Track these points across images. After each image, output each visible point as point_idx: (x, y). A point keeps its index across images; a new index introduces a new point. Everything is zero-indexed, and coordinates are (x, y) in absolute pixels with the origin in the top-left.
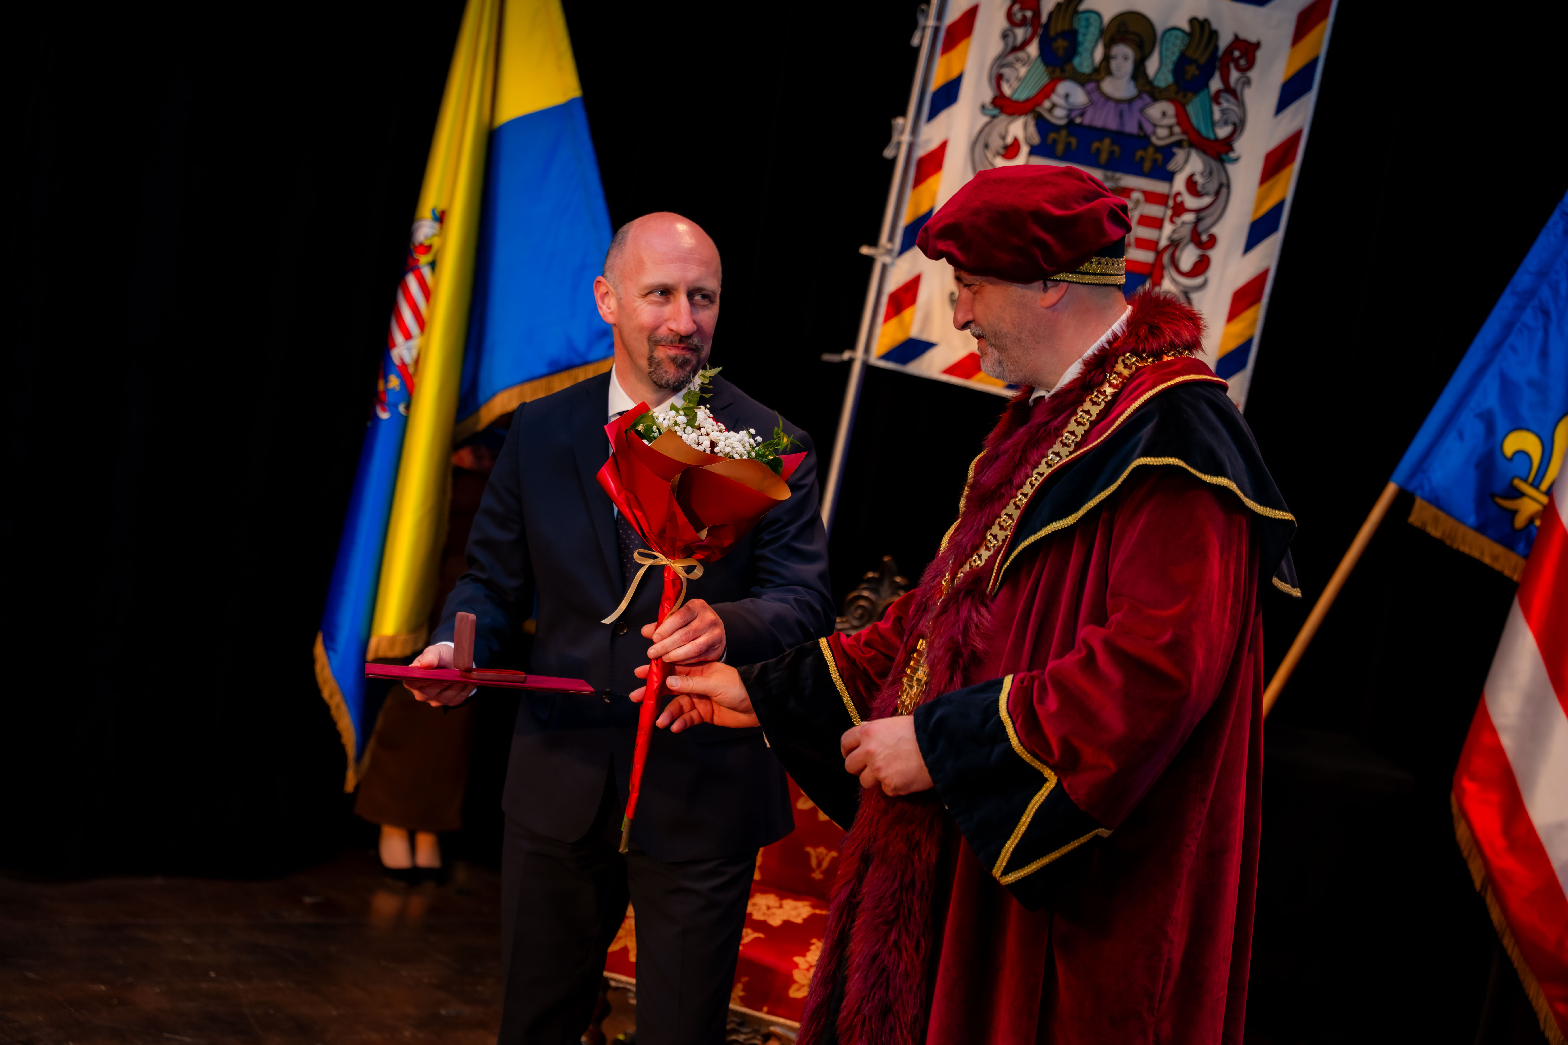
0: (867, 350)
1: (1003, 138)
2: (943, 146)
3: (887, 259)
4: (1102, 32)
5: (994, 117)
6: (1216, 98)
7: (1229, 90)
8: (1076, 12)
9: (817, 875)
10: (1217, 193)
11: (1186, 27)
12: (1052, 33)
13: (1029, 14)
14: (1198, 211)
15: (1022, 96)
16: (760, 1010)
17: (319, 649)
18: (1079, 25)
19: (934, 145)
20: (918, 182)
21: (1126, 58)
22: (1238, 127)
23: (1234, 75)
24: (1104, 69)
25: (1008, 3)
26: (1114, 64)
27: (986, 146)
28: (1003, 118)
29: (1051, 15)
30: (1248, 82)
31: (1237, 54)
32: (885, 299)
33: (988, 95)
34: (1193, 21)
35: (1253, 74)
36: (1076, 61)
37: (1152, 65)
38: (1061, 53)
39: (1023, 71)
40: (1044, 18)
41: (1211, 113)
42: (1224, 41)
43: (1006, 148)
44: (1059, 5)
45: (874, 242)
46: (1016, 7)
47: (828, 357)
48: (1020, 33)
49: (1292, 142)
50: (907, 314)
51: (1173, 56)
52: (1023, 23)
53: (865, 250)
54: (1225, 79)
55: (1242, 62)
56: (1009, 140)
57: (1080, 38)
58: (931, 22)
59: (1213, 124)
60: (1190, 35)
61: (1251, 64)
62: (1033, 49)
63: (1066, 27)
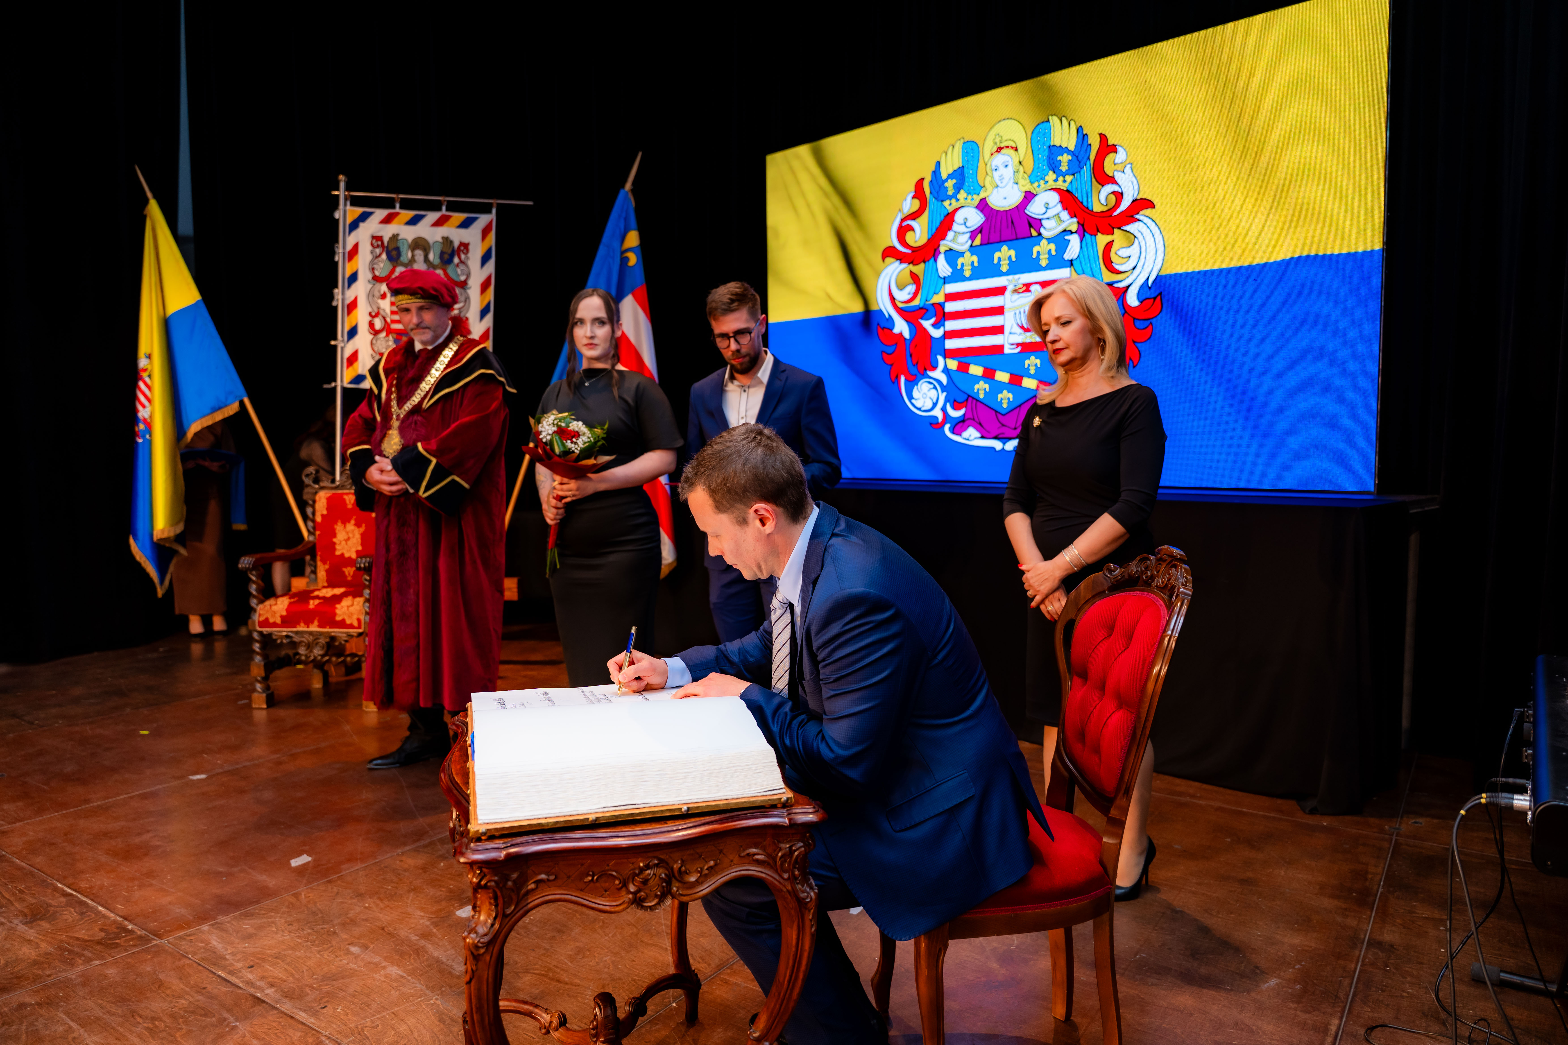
0: (342, 381)
1: (379, 291)
2: (356, 298)
3: (342, 345)
4: (409, 246)
5: (374, 284)
6: (457, 265)
7: (462, 262)
8: (397, 240)
9: (349, 578)
10: (465, 301)
11: (440, 240)
12: (390, 248)
13: (379, 243)
14: (459, 309)
15: (384, 275)
16: (325, 628)
17: (132, 541)
18: (400, 245)
19: (352, 298)
20: (349, 313)
21: (420, 255)
22: (468, 276)
23: (463, 256)
24: (413, 260)
25: (370, 240)
26: (416, 258)
27: (373, 296)
28: (378, 284)
29: (388, 242)
30: (468, 258)
31: (462, 248)
32: (345, 361)
33: (370, 276)
34: (443, 238)
35: (470, 255)
36: (402, 259)
37: (431, 256)
38: (395, 256)
39: (382, 265)
40: (386, 244)
41: (456, 272)
42: (456, 244)
43: (382, 295)
44: (390, 238)
45: (335, 339)
46: (374, 241)
47: (326, 386)
48: (378, 251)
49: (489, 278)
50: (355, 365)
51: (438, 252)
52: (378, 246)
53: (333, 343)
54: (459, 257)
55: (465, 251)
56: (382, 293)
57: (401, 249)
58: (341, 250)
59: (458, 276)
60: (443, 243)
61: (468, 250)
62: (384, 256)
63: (395, 246)
